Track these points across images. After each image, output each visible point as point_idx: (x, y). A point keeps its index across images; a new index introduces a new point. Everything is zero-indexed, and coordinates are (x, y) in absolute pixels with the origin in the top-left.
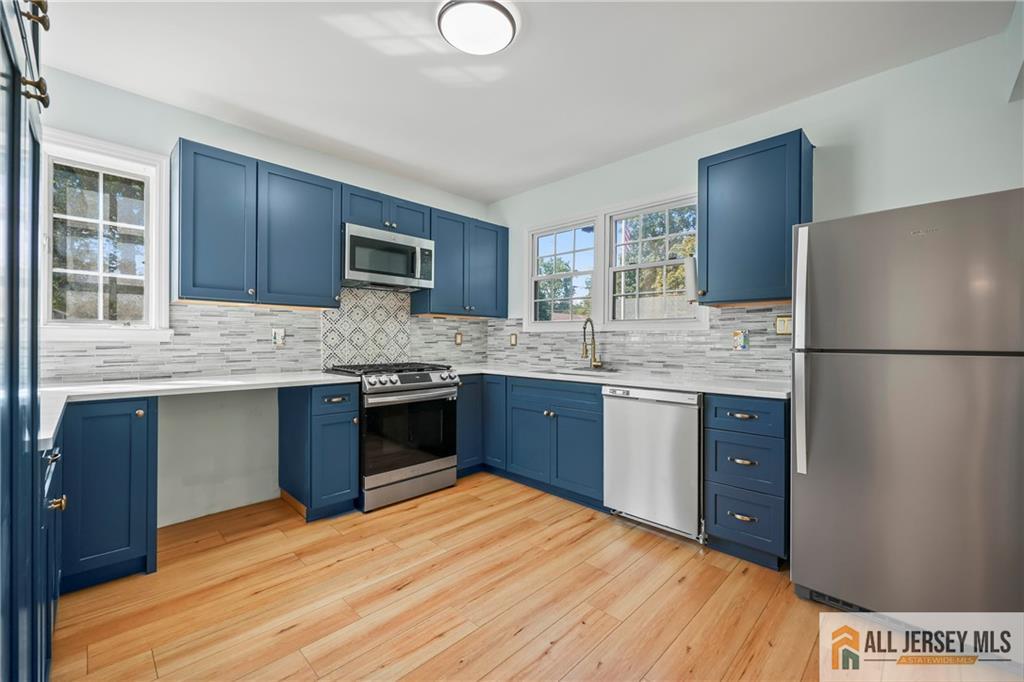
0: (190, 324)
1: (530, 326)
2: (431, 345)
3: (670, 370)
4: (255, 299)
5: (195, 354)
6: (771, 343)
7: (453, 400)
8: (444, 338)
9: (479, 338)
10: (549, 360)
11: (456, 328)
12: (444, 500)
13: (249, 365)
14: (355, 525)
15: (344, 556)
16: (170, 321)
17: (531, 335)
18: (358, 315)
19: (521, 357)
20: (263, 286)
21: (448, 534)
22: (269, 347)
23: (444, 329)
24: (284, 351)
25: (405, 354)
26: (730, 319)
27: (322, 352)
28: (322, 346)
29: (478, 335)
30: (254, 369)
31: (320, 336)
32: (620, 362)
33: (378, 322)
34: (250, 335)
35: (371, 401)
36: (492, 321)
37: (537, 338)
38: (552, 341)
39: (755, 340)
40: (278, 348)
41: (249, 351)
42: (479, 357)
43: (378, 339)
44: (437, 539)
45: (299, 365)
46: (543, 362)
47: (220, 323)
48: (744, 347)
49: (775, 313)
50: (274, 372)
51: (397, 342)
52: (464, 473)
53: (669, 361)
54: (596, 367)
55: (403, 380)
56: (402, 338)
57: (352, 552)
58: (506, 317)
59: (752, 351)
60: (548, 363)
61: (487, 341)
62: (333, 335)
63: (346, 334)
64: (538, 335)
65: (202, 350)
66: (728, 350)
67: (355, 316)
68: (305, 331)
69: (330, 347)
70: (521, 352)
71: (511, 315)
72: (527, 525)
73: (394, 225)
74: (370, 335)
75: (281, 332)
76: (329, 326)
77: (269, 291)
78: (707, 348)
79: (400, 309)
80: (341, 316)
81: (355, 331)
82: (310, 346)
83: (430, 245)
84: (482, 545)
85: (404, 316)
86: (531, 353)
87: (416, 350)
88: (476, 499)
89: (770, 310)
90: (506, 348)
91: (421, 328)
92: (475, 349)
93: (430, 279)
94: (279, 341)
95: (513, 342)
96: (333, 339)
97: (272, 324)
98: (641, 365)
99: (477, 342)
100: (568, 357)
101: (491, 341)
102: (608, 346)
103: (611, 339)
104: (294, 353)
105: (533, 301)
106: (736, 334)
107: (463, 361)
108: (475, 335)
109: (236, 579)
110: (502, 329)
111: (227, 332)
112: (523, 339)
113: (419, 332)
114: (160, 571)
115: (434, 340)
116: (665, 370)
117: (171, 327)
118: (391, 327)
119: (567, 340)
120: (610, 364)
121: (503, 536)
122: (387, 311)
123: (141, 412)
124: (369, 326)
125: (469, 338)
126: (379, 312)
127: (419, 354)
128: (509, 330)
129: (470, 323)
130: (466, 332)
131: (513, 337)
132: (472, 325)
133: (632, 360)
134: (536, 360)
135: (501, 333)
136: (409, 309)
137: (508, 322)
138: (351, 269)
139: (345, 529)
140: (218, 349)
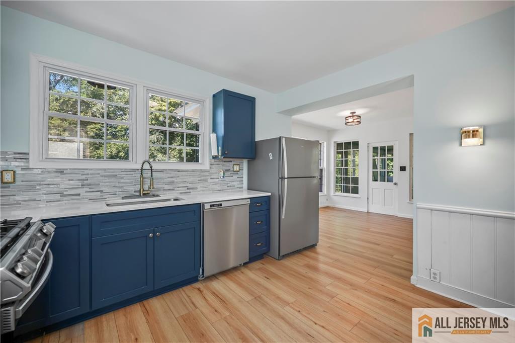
1: (43, 161)
3: (191, 191)
6: (232, 175)
10: (77, 195)
17: (47, 171)
26: (217, 164)
38: (84, 177)
39: (227, 174)
46: (65, 198)
48: (223, 177)
49: (233, 163)
53: (190, 186)
59: (226, 178)
66: (217, 178)
78: (209, 177)
86: (48, 190)
89: (231, 161)
95: (8, 180)
98: (173, 190)
100: (105, 190)
106: (220, 171)
116: (188, 191)
119: (102, 176)
131: (8, 174)
134: (56, 197)
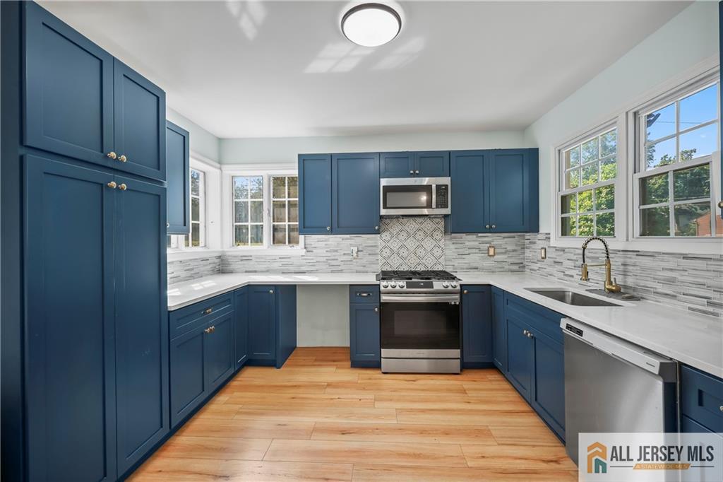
0: (313, 246)
1: (557, 241)
2: (464, 256)
4: (332, 232)
5: (314, 261)
7: (455, 305)
8: (477, 251)
9: (514, 251)
10: (572, 276)
11: (489, 243)
12: (438, 383)
13: (340, 268)
14: (370, 379)
15: (345, 396)
16: (305, 245)
17: (557, 249)
18: (403, 236)
19: (550, 270)
20: (335, 225)
21: (412, 410)
22: (349, 258)
23: (477, 243)
24: (357, 260)
25: (440, 263)
27: (380, 261)
28: (380, 257)
29: (514, 248)
30: (342, 270)
31: (378, 251)
32: (646, 289)
33: (418, 240)
34: (339, 251)
35: (384, 298)
36: (528, 236)
37: (562, 253)
40: (355, 259)
41: (340, 260)
42: (515, 267)
43: (418, 253)
44: (400, 411)
45: (365, 269)
46: (566, 278)
47: (326, 245)
50: (352, 272)
51: (433, 255)
52: (466, 366)
54: (611, 291)
55: (409, 286)
56: (437, 252)
57: (350, 396)
58: (538, 231)
60: (571, 279)
61: (524, 253)
62: (386, 250)
63: (395, 249)
64: (563, 250)
65: (319, 259)
67: (401, 237)
68: (370, 248)
69: (384, 258)
70: (550, 266)
71: (541, 230)
72: (481, 433)
73: (417, 172)
74: (412, 249)
75: (355, 249)
76: (383, 244)
77: (338, 227)
79: (435, 230)
80: (391, 238)
81: (401, 247)
82: (371, 257)
83: (446, 181)
84: (423, 432)
85: (438, 235)
86: (558, 267)
87: (450, 260)
88: (464, 391)
90: (538, 261)
91: (453, 243)
92: (511, 260)
93: (447, 207)
94: (355, 255)
95: (543, 256)
96: (387, 252)
97: (351, 245)
99: (511, 254)
101: (528, 253)
102: (630, 268)
103: (633, 259)
104: (364, 261)
105: (560, 216)
107: (497, 270)
108: (509, 248)
109: (295, 386)
110: (535, 243)
111: (328, 249)
112: (551, 253)
113: (453, 247)
114: (282, 369)
115: (467, 252)
117: (305, 248)
118: (429, 243)
120: (635, 289)
121: (447, 433)
122: (425, 232)
123: (271, 291)
124: (411, 244)
125: (503, 251)
126: (418, 233)
127: (453, 264)
128: (541, 244)
129: (504, 238)
130: (501, 245)
131: (543, 251)
132: (506, 240)
133: (661, 288)
134: (561, 275)
135: (533, 246)
136: (443, 229)
137: (539, 236)
138: (384, 208)
139: (362, 379)
140: (325, 259)
